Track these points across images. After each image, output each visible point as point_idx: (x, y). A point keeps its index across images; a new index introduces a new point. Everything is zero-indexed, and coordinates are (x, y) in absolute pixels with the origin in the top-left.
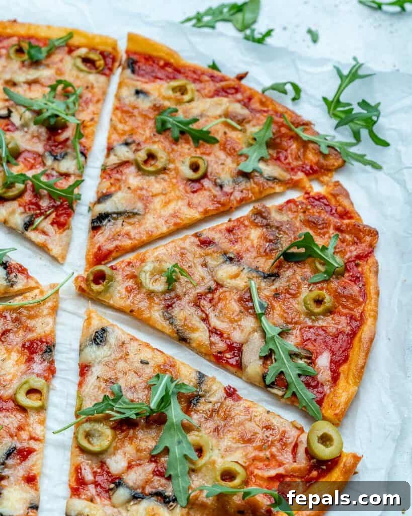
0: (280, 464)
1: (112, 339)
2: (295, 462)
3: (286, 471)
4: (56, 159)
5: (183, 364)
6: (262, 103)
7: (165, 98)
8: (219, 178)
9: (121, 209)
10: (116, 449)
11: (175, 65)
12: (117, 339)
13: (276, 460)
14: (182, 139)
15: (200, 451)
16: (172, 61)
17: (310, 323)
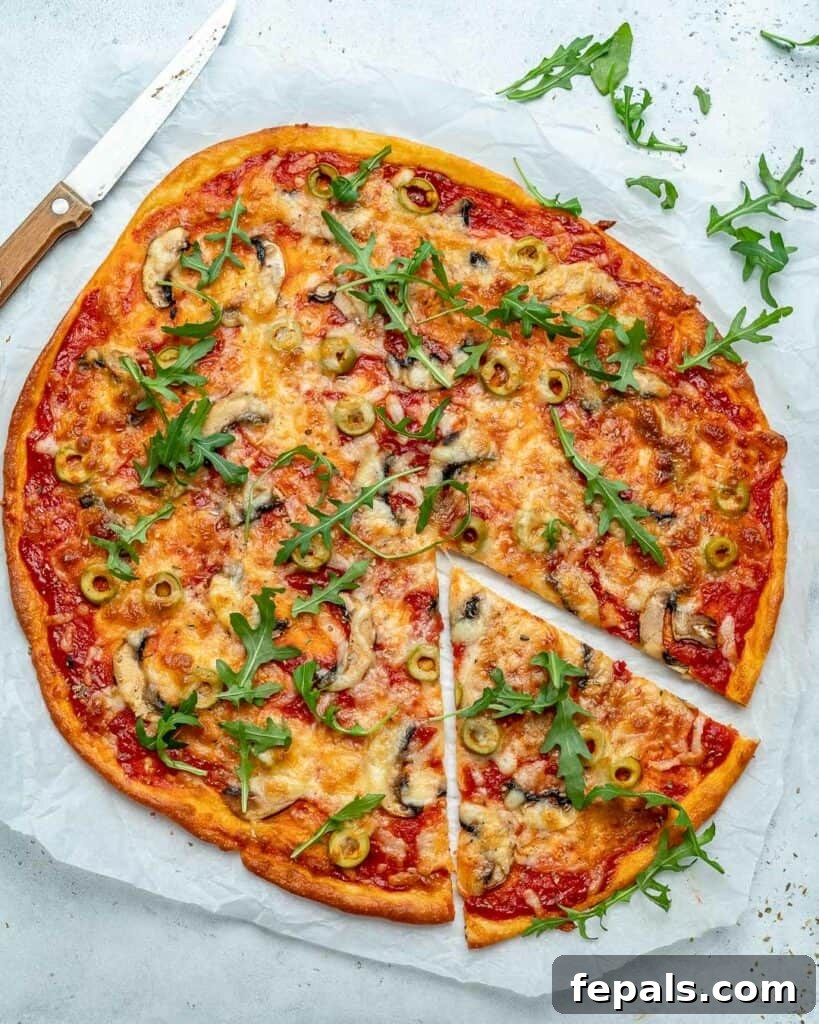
0: (675, 753)
1: (485, 608)
2: (690, 751)
3: (681, 762)
4: (403, 366)
5: (566, 635)
6: (635, 271)
7: (510, 269)
8: (586, 400)
9: (472, 455)
10: (504, 746)
11: (518, 205)
12: (493, 609)
13: (671, 749)
14: (535, 335)
15: (591, 745)
16: (514, 200)
17: (711, 579)
